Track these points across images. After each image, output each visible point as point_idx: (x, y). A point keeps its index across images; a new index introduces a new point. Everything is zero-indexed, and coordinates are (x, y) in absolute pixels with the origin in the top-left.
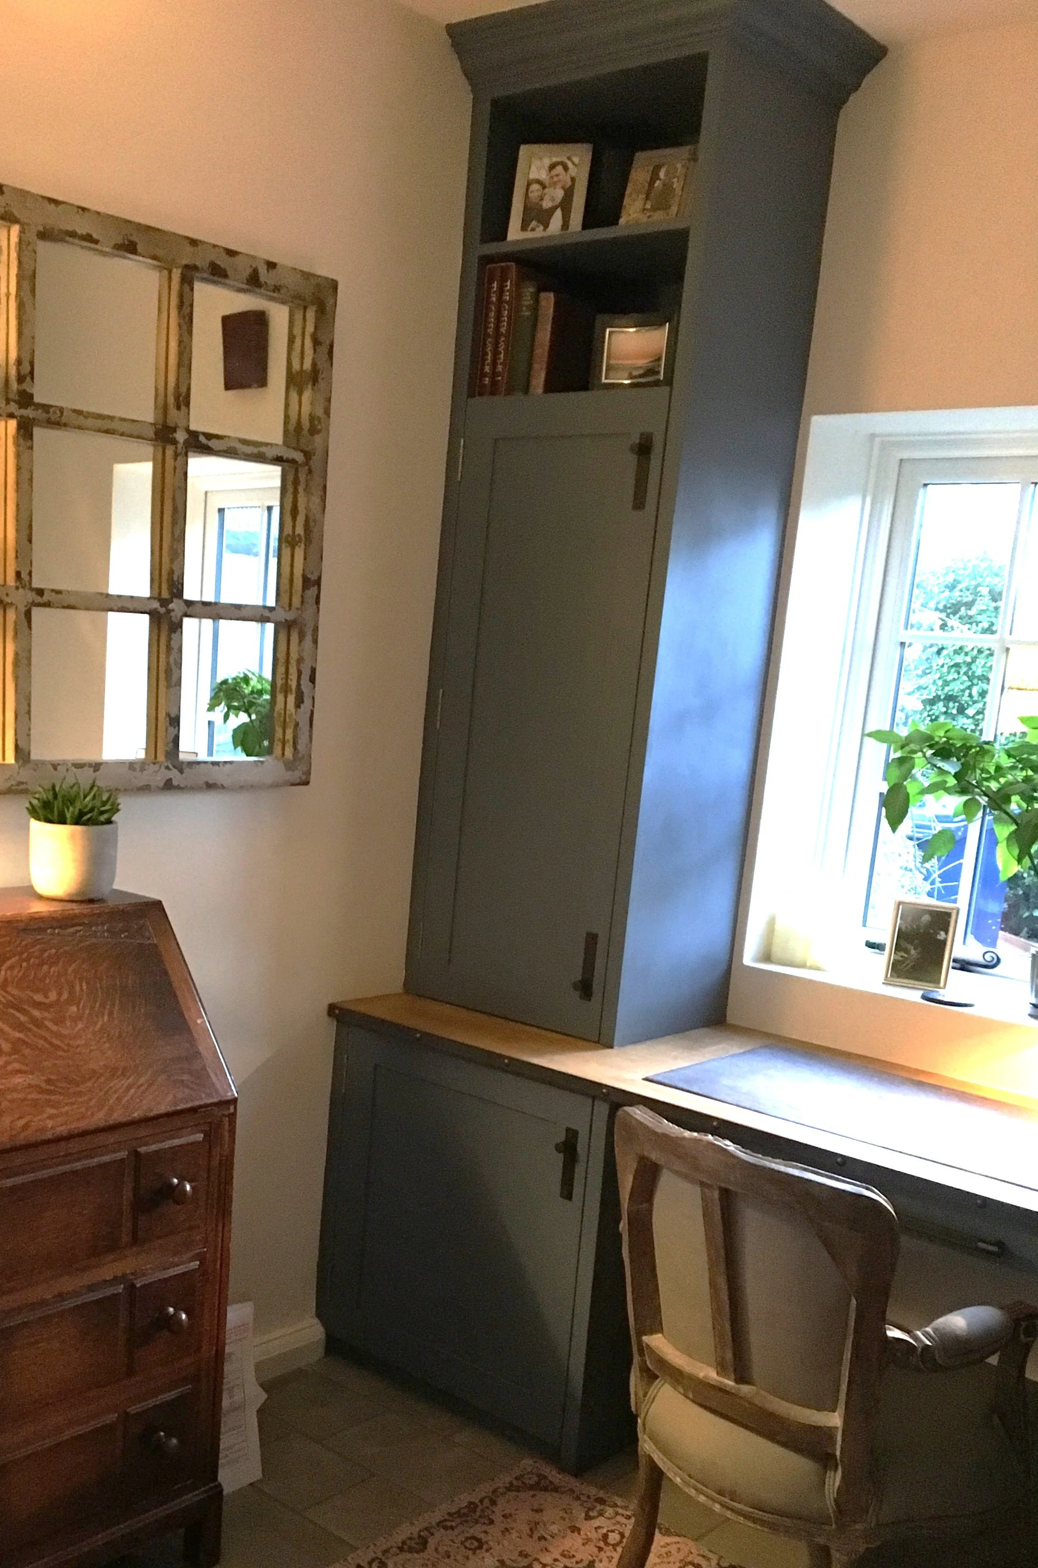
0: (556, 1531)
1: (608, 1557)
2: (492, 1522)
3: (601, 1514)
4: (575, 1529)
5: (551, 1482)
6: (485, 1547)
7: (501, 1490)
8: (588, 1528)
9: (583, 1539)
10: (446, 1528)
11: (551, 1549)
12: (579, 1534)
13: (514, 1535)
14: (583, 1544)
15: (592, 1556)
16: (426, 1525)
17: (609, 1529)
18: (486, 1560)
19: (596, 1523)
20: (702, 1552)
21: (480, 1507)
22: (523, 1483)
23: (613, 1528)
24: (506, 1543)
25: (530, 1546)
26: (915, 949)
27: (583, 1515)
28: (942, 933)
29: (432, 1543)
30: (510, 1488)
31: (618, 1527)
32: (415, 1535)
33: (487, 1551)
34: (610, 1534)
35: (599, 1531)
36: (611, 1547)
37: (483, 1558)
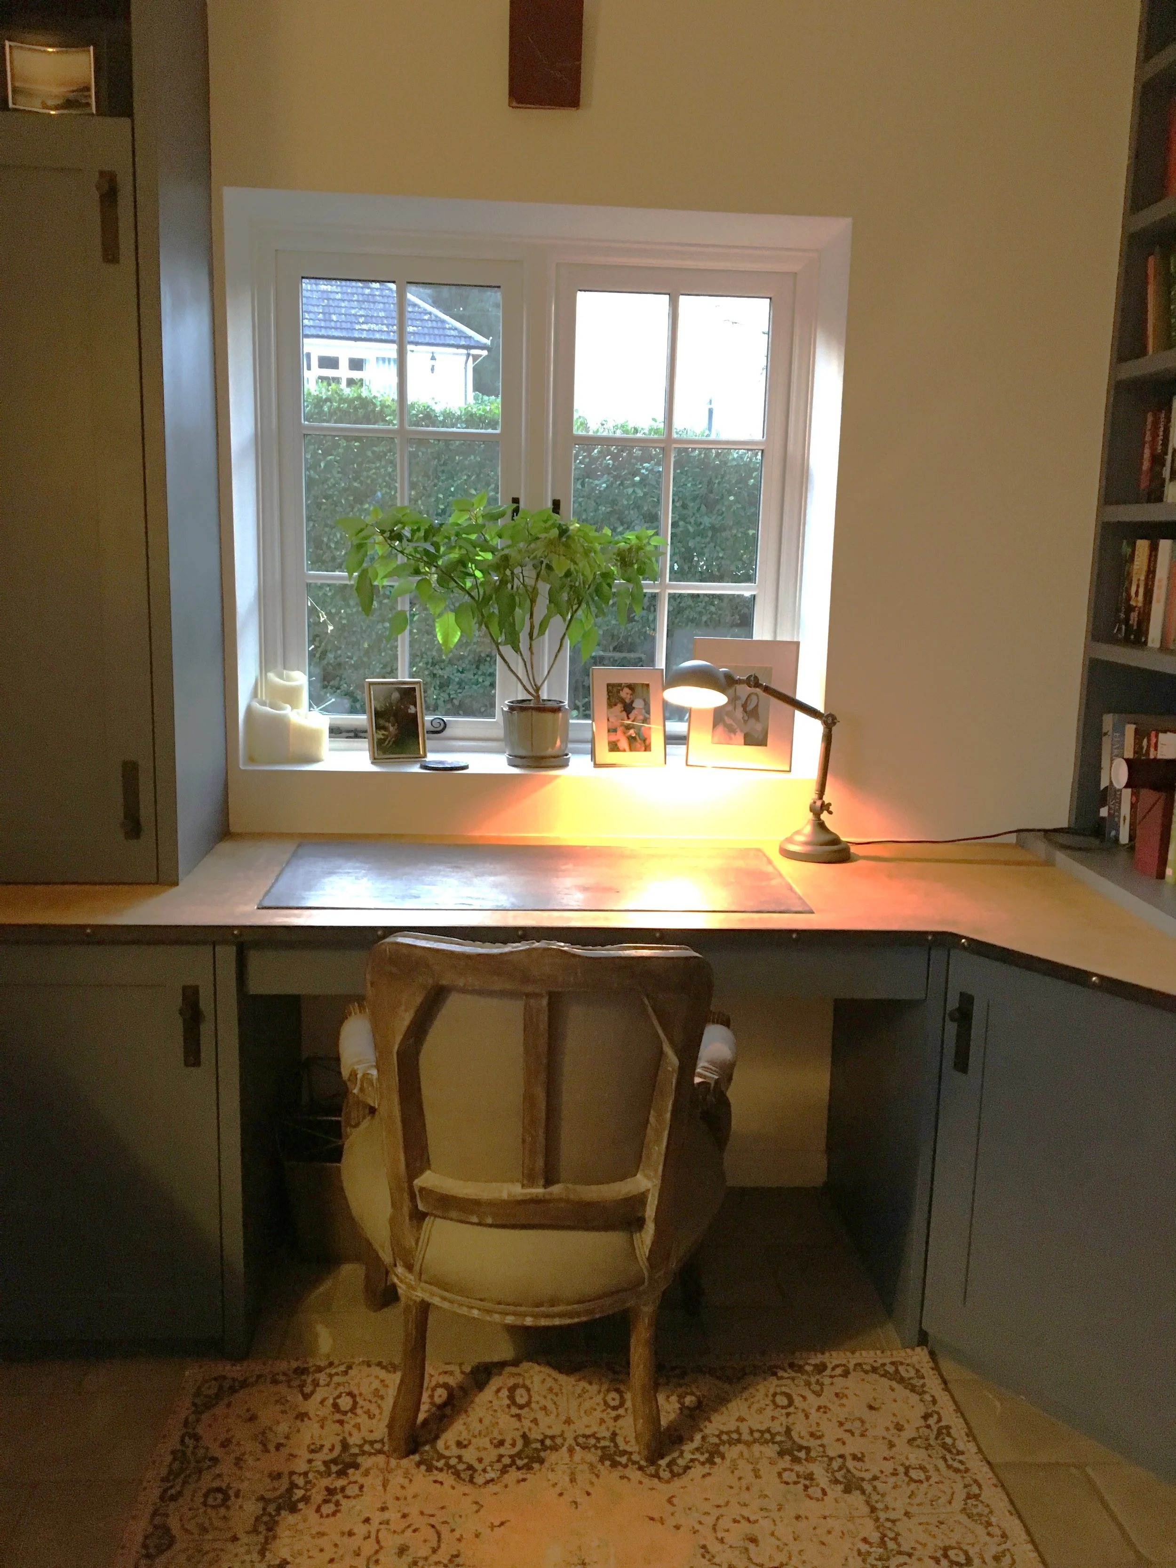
0: (287, 1430)
1: (354, 1426)
2: (215, 1460)
3: (316, 1384)
4: (302, 1416)
5: (233, 1379)
6: (231, 1493)
7: (192, 1418)
8: (311, 1406)
9: (318, 1422)
10: (173, 1498)
11: (295, 1452)
12: (310, 1419)
13: (250, 1461)
14: (322, 1427)
15: (338, 1435)
16: (151, 1509)
17: (335, 1396)
18: (245, 1507)
19: (318, 1396)
20: (441, 1370)
21: (189, 1451)
22: (206, 1396)
23: (337, 1393)
24: (248, 1474)
25: (275, 1462)
26: (393, 725)
27: (300, 1397)
28: (412, 707)
29: (174, 1524)
30: (198, 1410)
31: (341, 1389)
32: (150, 1530)
33: (237, 1496)
34: (338, 1401)
35: (326, 1403)
36: (349, 1414)
37: (241, 1507)
